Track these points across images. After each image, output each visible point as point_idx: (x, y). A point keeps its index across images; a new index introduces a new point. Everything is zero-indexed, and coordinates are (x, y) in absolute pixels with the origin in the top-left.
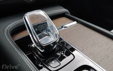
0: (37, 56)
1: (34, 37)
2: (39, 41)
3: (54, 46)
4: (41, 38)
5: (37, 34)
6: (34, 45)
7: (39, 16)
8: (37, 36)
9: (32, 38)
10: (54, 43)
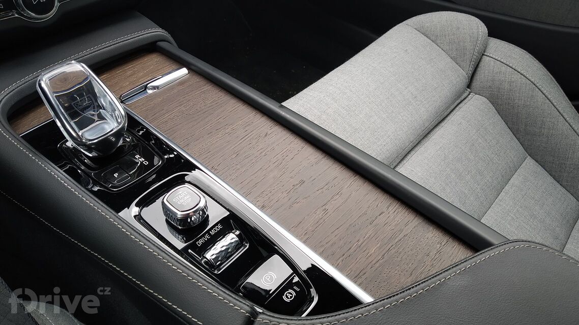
0: (83, 168)
1: (67, 127)
2: (80, 134)
3: (118, 141)
4: (82, 125)
5: (73, 118)
6: (70, 143)
7: (65, 77)
8: (72, 123)
9: (62, 129)
10: (118, 134)
